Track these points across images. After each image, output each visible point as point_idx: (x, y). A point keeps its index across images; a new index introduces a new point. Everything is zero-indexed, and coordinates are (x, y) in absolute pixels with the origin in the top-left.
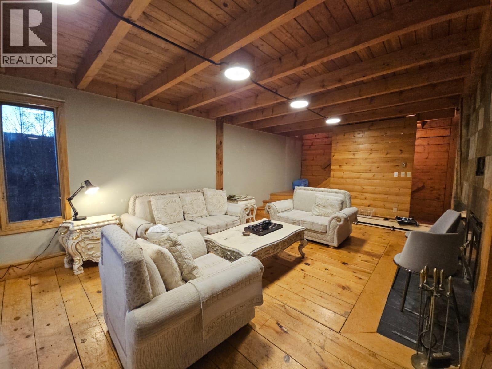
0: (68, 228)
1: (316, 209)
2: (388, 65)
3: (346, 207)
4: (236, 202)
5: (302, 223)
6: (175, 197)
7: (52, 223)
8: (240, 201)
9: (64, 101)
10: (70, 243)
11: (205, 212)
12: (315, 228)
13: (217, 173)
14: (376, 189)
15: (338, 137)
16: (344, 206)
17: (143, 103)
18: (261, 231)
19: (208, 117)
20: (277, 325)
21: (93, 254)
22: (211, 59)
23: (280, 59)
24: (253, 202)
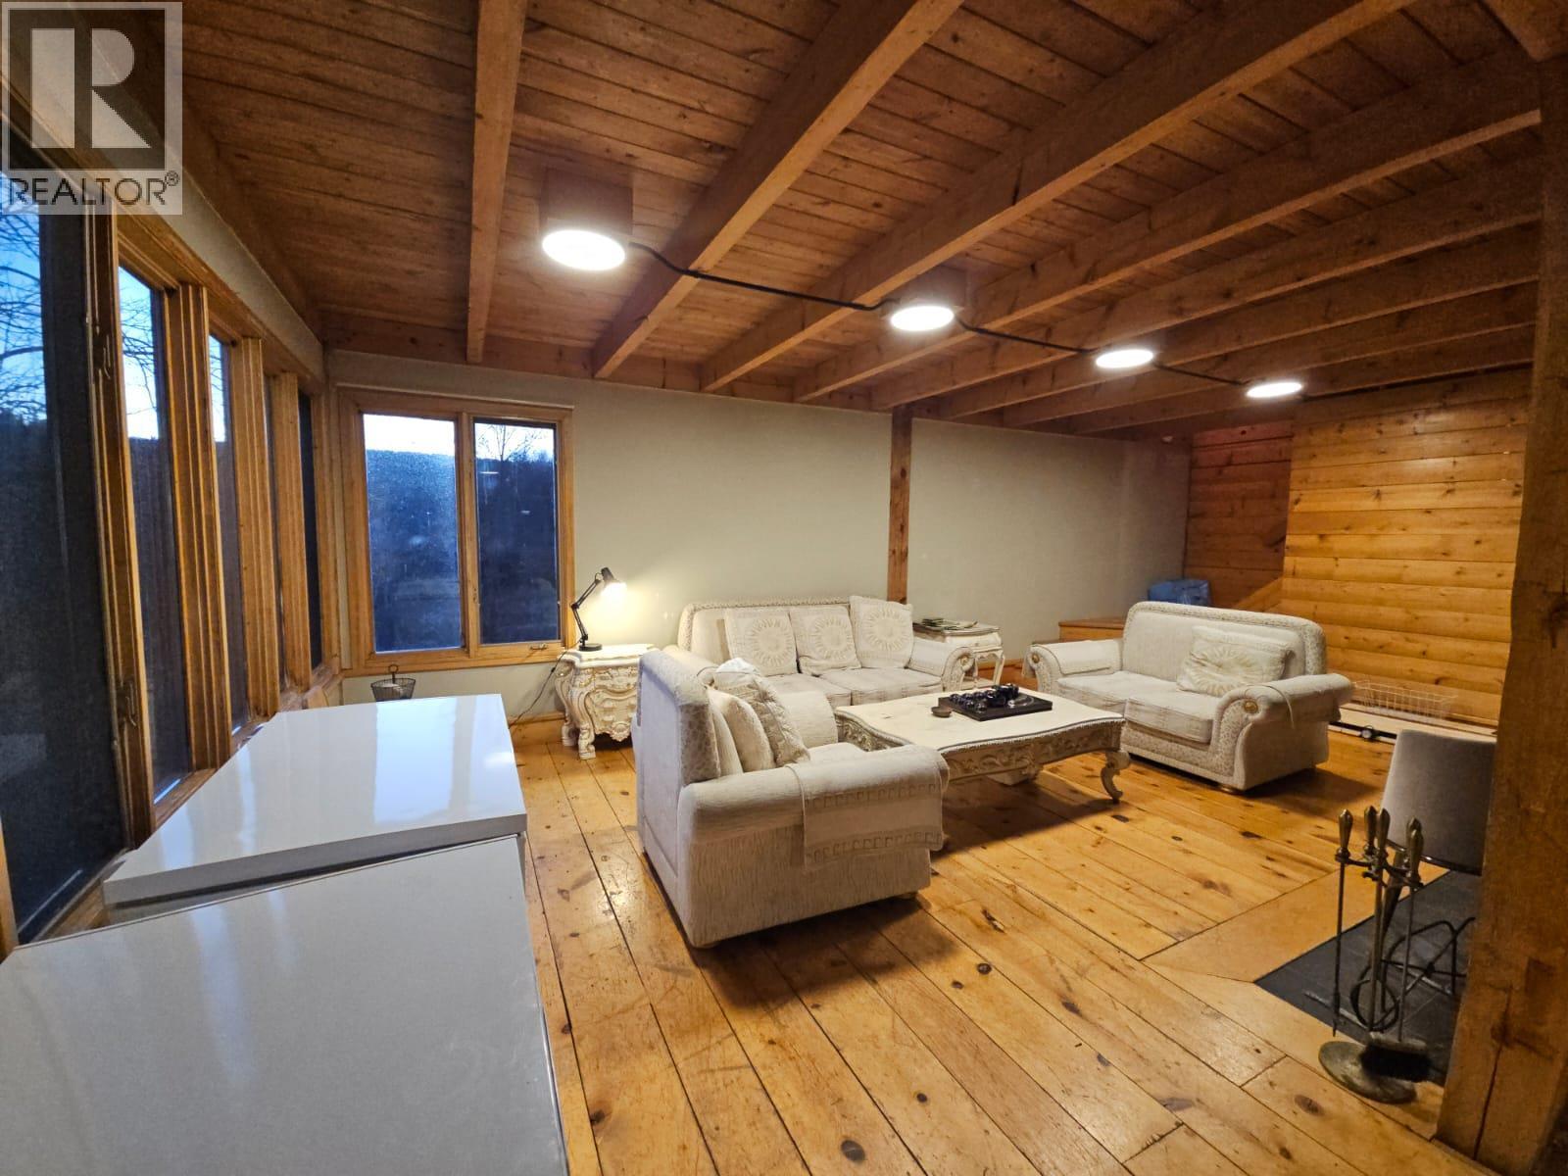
0: (571, 663)
1: (1193, 674)
2: (1372, 243)
3: (1304, 673)
4: (940, 637)
5: (1130, 709)
6: (779, 615)
7: (544, 652)
8: (952, 635)
9: (573, 407)
10: (576, 691)
11: (851, 658)
12: (1171, 727)
13: (890, 557)
14: (1467, 620)
15: (1317, 438)
16: (1294, 667)
17: (714, 392)
18: (981, 709)
19: (870, 408)
20: (983, 916)
21: (612, 722)
22: (857, 301)
23: (1033, 267)
24: (993, 640)
